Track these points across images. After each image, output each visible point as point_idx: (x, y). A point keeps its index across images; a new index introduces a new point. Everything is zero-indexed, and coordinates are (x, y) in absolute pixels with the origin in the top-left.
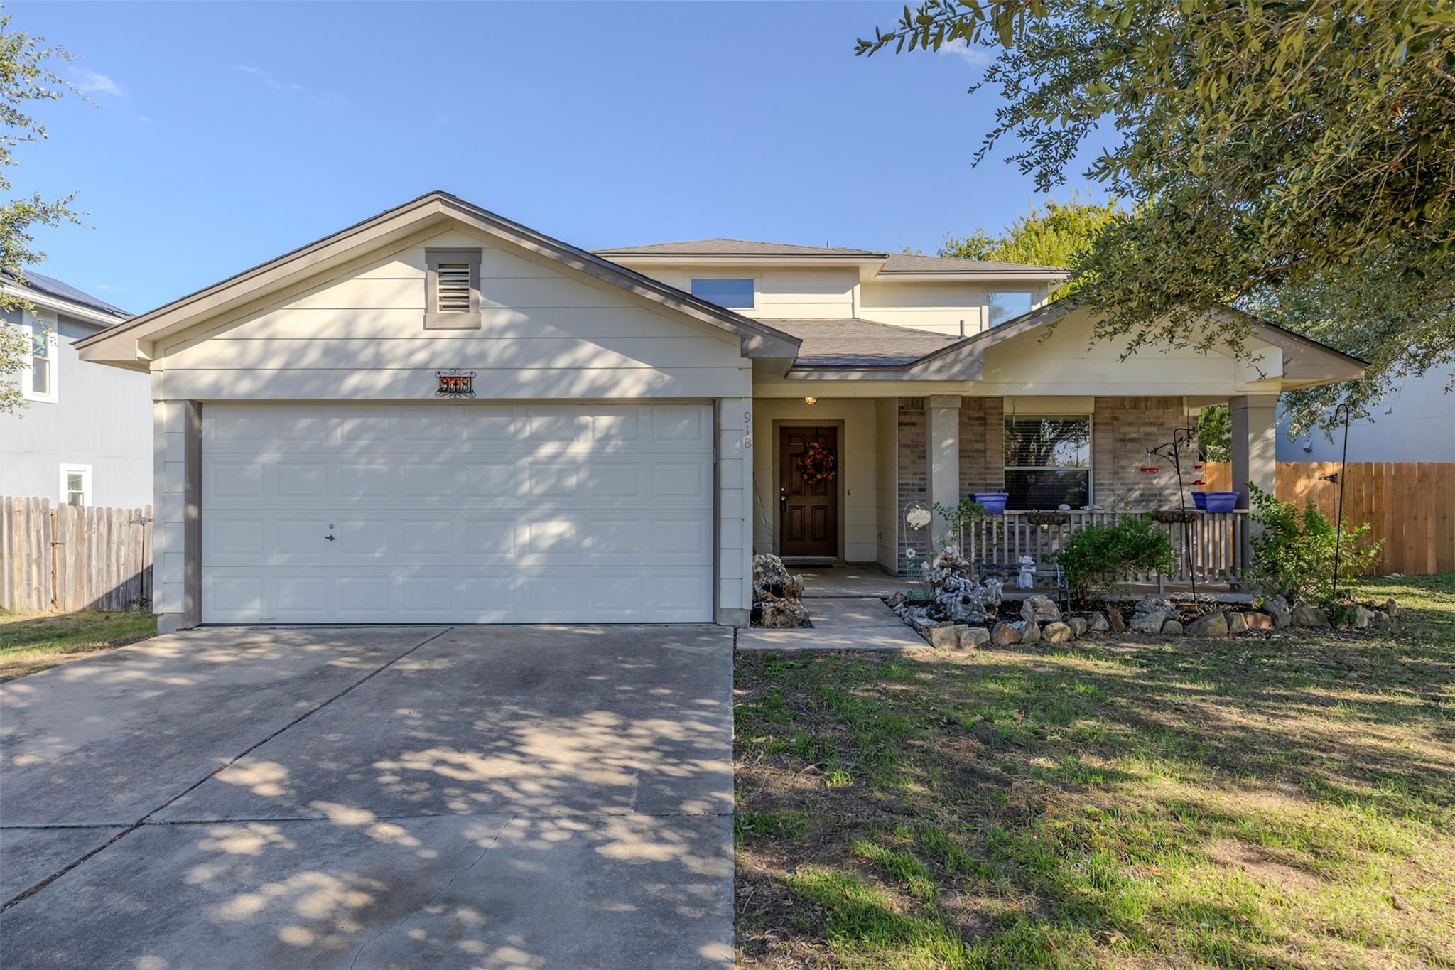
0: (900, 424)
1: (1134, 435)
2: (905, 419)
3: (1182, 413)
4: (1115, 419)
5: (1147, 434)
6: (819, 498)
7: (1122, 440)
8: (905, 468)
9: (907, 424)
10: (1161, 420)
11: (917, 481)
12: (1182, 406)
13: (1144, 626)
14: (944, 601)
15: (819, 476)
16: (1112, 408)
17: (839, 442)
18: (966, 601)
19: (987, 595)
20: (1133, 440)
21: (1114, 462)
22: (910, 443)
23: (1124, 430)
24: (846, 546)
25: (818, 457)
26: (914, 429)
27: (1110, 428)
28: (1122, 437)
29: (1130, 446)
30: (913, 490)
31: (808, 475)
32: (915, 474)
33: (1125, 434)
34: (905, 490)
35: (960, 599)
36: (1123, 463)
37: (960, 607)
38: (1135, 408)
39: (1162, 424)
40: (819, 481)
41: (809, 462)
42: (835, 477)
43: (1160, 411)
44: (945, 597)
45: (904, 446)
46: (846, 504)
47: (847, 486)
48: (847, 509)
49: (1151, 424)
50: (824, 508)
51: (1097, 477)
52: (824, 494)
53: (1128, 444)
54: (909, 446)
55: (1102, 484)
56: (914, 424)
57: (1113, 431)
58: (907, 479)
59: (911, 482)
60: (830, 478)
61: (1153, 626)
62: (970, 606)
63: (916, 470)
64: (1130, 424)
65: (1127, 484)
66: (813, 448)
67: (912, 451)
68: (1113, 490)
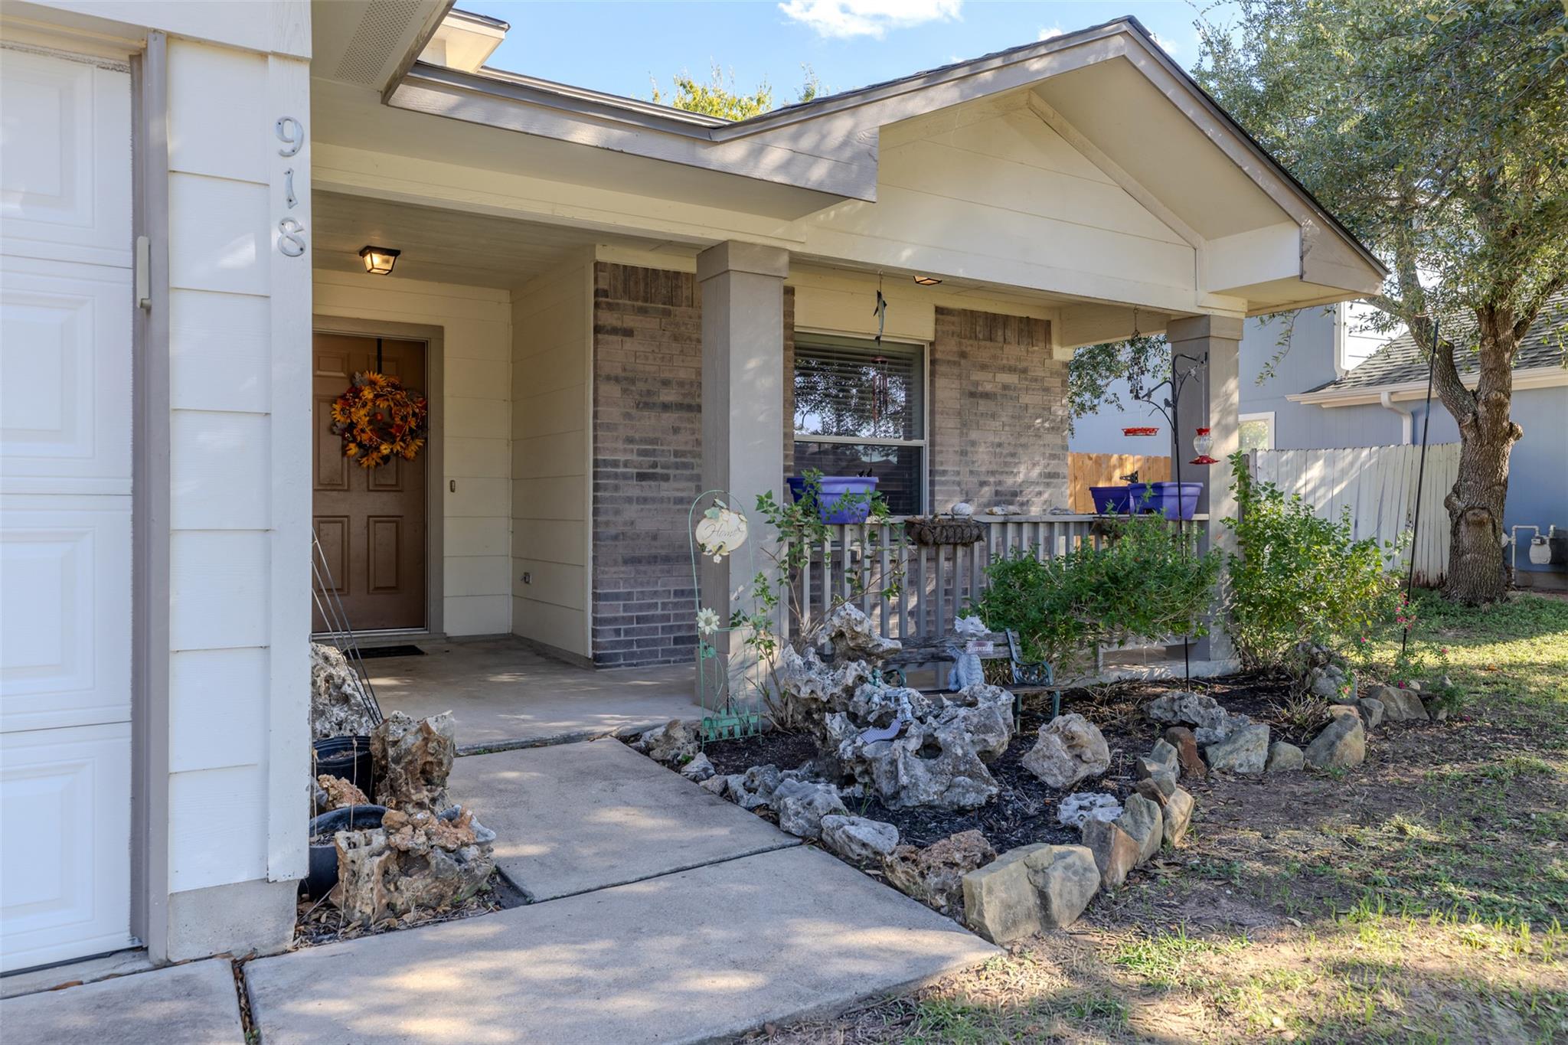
0: (597, 330)
1: (988, 387)
2: (609, 319)
3: (1050, 354)
4: (963, 355)
5: (1005, 387)
6: (385, 497)
7: (972, 395)
8: (610, 427)
9: (614, 331)
10: (1024, 364)
11: (634, 457)
12: (1050, 343)
13: (1235, 760)
14: (868, 751)
15: (385, 449)
16: (960, 336)
17: (432, 375)
18: (931, 749)
19: (987, 729)
20: (986, 396)
21: (962, 434)
22: (619, 372)
23: (977, 376)
24: (447, 604)
25: (383, 405)
26: (630, 344)
27: (956, 371)
28: (973, 390)
29: (983, 406)
30: (625, 476)
31: (360, 445)
32: (630, 440)
33: (977, 384)
34: (608, 476)
35: (914, 744)
36: (974, 435)
37: (919, 768)
38: (991, 340)
39: (1025, 371)
40: (386, 459)
41: (361, 415)
42: (423, 452)
43: (1023, 348)
44: (870, 741)
45: (608, 378)
46: (447, 512)
47: (449, 472)
48: (448, 524)
49: (1012, 370)
50: (395, 520)
51: (938, 458)
52: (395, 488)
53: (981, 402)
54: (617, 379)
55: (944, 472)
56: (628, 333)
57: (960, 377)
58: (615, 451)
59: (621, 457)
60: (411, 453)
61: (1253, 759)
62: (945, 763)
63: (631, 433)
64: (984, 367)
65: (978, 473)
66: (372, 384)
67: (625, 391)
68: (959, 484)
